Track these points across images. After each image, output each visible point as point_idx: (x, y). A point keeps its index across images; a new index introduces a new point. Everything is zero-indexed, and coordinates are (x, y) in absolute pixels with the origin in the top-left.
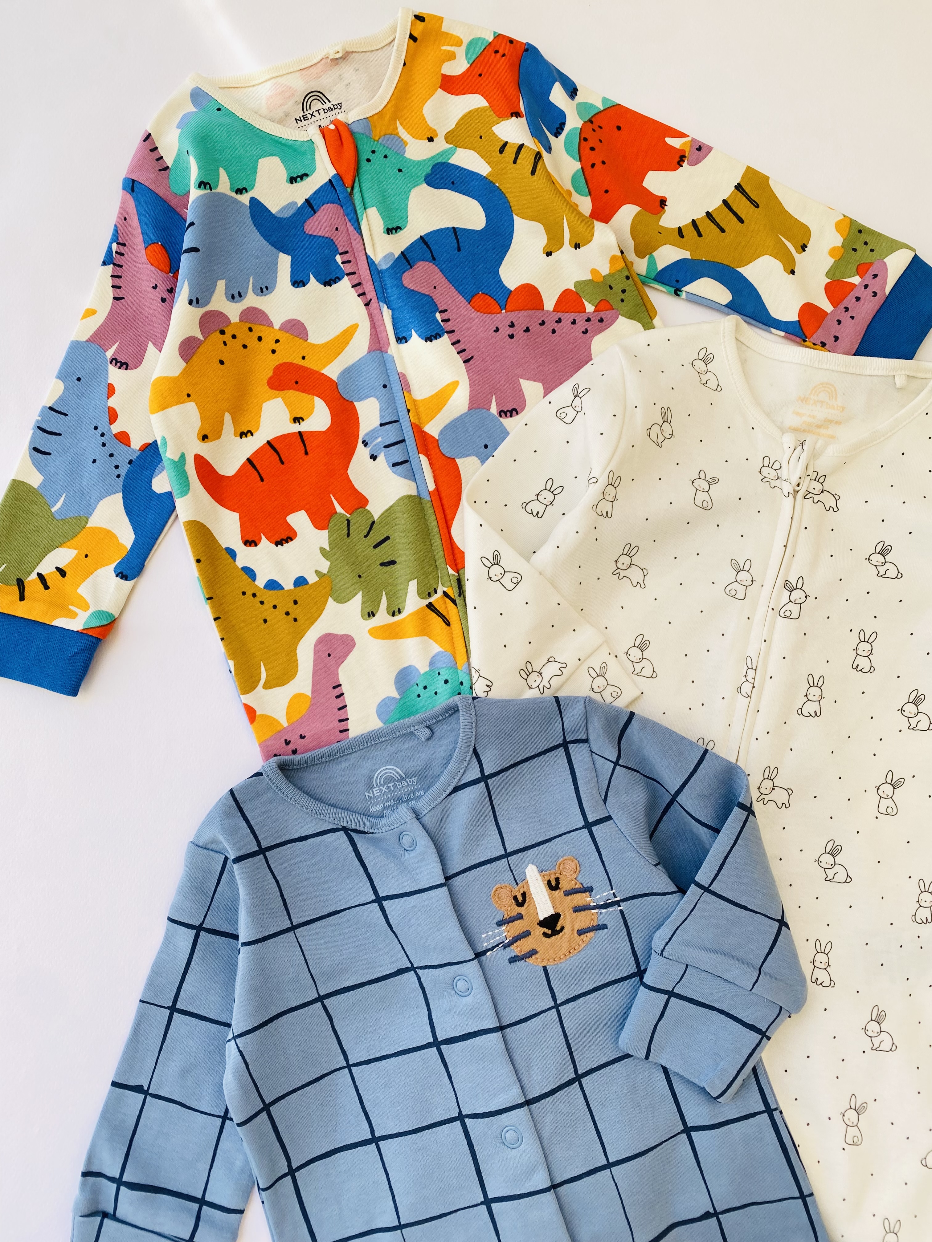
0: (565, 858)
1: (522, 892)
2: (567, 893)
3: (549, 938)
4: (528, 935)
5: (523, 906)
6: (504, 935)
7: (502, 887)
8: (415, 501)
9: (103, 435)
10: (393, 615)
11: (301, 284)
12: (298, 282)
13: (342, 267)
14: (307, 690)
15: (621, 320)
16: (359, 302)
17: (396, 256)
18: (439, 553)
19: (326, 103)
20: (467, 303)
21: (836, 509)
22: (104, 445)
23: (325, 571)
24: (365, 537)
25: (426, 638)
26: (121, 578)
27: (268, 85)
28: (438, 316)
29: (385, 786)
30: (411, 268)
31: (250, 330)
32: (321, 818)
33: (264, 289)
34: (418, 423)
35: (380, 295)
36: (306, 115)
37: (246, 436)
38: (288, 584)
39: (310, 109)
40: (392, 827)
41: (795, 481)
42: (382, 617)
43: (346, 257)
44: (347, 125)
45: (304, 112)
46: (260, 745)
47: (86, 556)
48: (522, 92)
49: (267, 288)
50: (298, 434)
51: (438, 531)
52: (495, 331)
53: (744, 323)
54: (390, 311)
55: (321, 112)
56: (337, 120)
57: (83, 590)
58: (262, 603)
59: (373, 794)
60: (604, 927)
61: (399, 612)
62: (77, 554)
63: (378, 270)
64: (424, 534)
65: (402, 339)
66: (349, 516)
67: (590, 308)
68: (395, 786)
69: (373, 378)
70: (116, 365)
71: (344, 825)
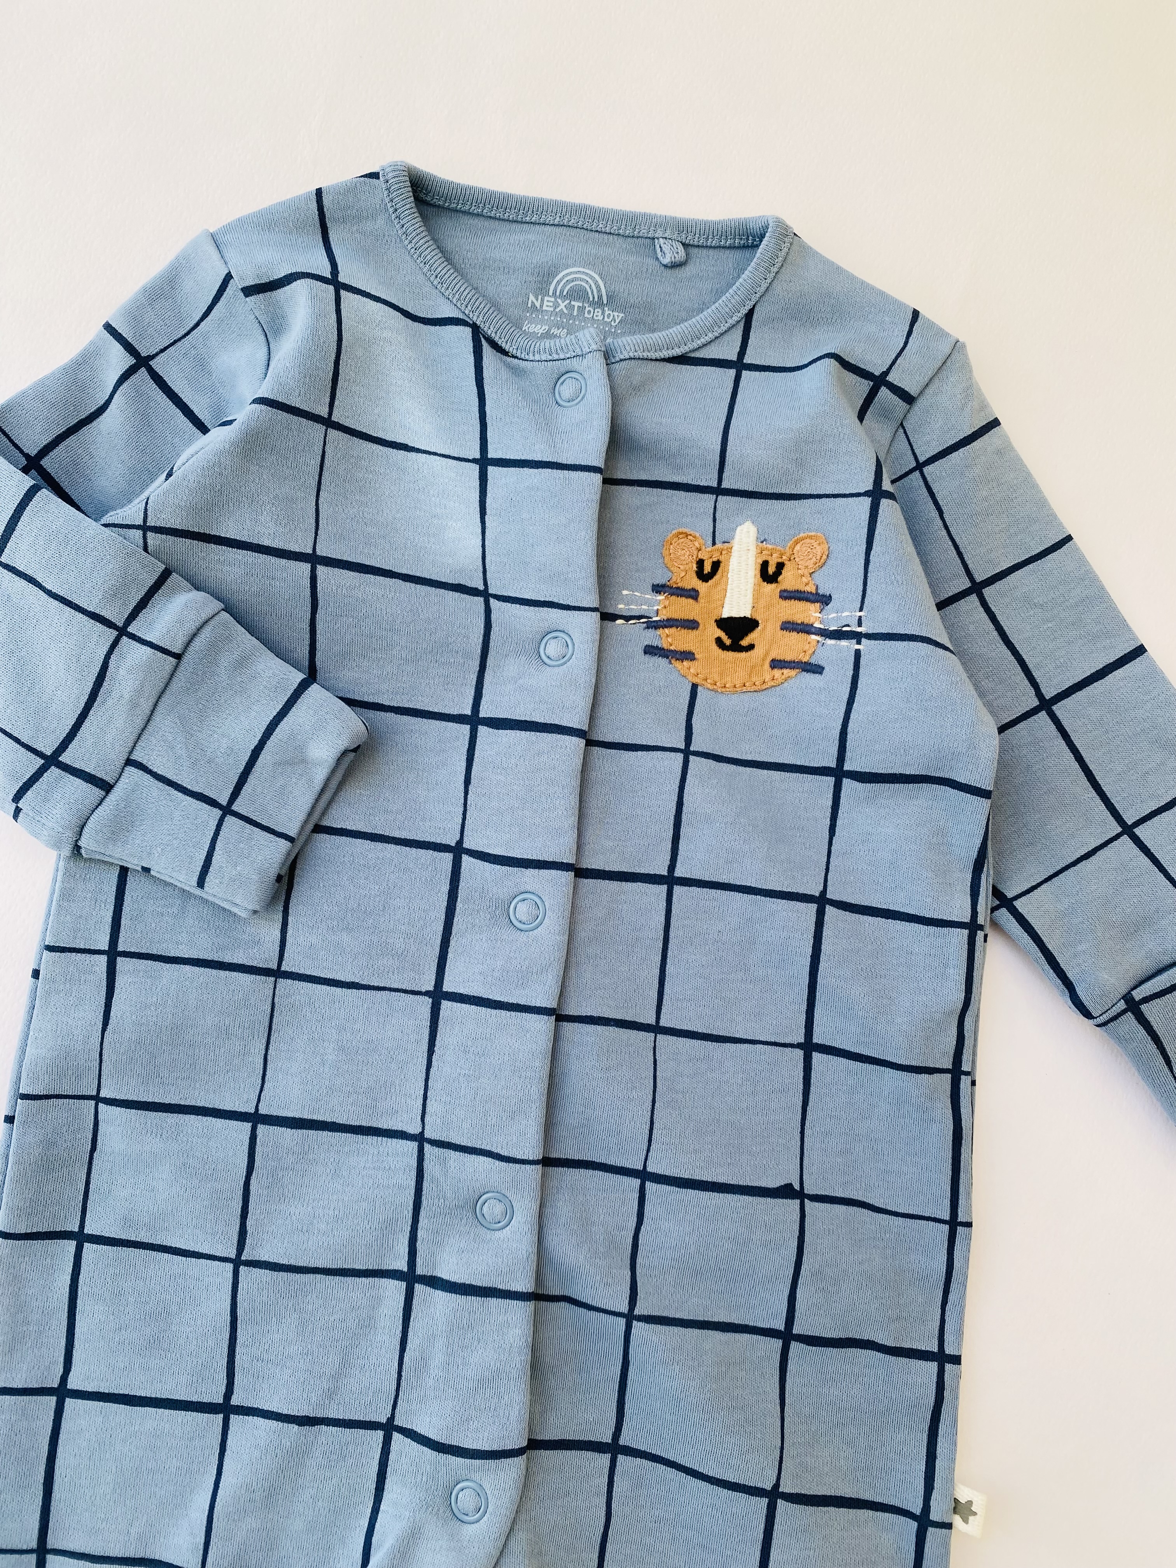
0: (810, 534)
1: (715, 559)
2: (785, 594)
3: (723, 650)
4: (693, 628)
5: (707, 581)
6: (655, 608)
7: (687, 535)
29: (567, 303)
60: (817, 670)
68: (581, 309)
71: (478, 323)
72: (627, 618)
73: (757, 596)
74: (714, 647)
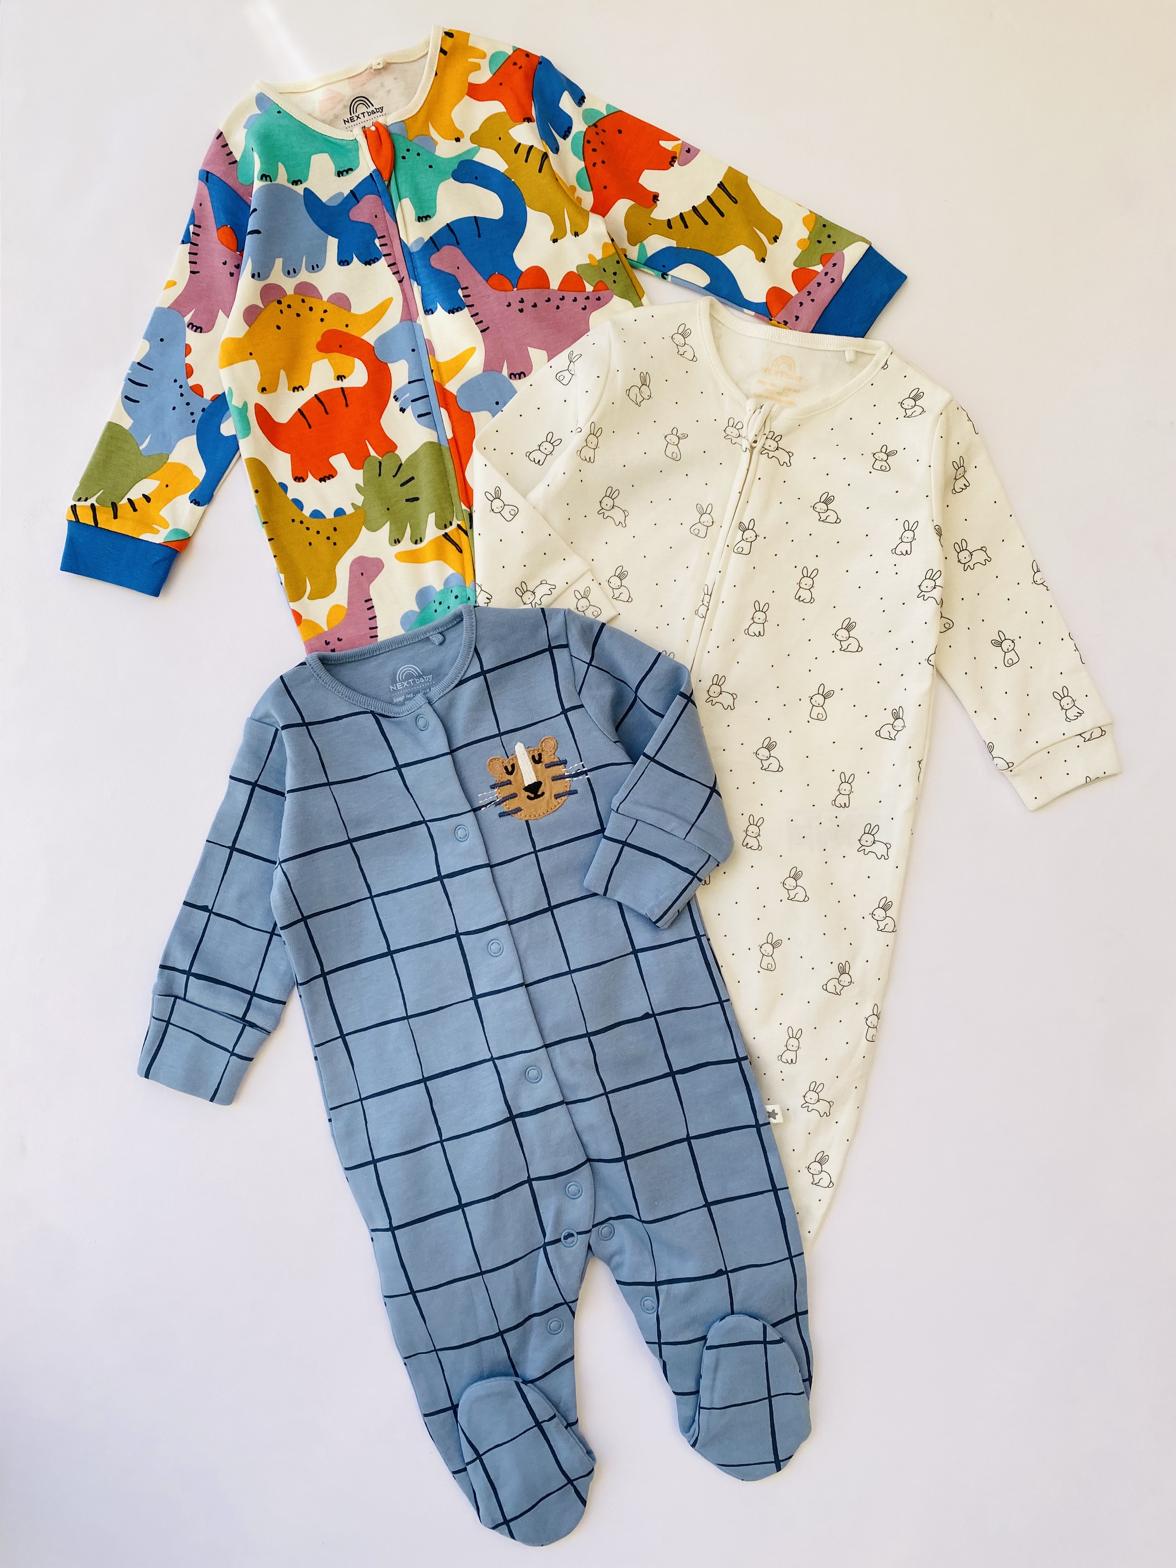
0: (546, 737)
1: (512, 764)
2: (547, 766)
3: (531, 800)
4: (515, 797)
5: (512, 774)
6: (496, 796)
7: (495, 759)
8: (435, 448)
9: (181, 387)
10: (416, 543)
11: (346, 263)
12: (344, 262)
13: (380, 249)
14: (344, 603)
15: (616, 298)
16: (394, 279)
17: (426, 241)
18: (455, 492)
19: (369, 107)
20: (485, 282)
21: (789, 464)
22: (182, 395)
23: (360, 504)
24: (394, 476)
25: (441, 562)
26: (195, 504)
27: (321, 90)
28: (460, 291)
29: (407, 681)
30: (438, 251)
31: (303, 301)
32: (354, 703)
33: (315, 267)
34: (439, 381)
35: (411, 272)
36: (353, 117)
37: (298, 391)
38: (329, 514)
39: (356, 112)
40: (410, 712)
41: (751, 438)
42: (406, 544)
43: (383, 241)
44: (386, 127)
45: (351, 115)
46: (305, 643)
47: (167, 486)
48: (535, 100)
49: (317, 266)
50: (340, 389)
51: (454, 473)
52: (507, 306)
53: (720, 303)
54: (420, 287)
55: (366, 114)
56: (377, 122)
57: (164, 513)
58: (308, 529)
59: (397, 688)
60: (575, 792)
61: (421, 541)
62: (160, 484)
63: (410, 252)
64: (443, 475)
65: (428, 311)
66: (381, 458)
67: (589, 288)
68: (413, 682)
69: (403, 343)
70: (192, 328)
71: (372, 710)
72: (485, 806)
73: (536, 772)
74: (528, 800)
